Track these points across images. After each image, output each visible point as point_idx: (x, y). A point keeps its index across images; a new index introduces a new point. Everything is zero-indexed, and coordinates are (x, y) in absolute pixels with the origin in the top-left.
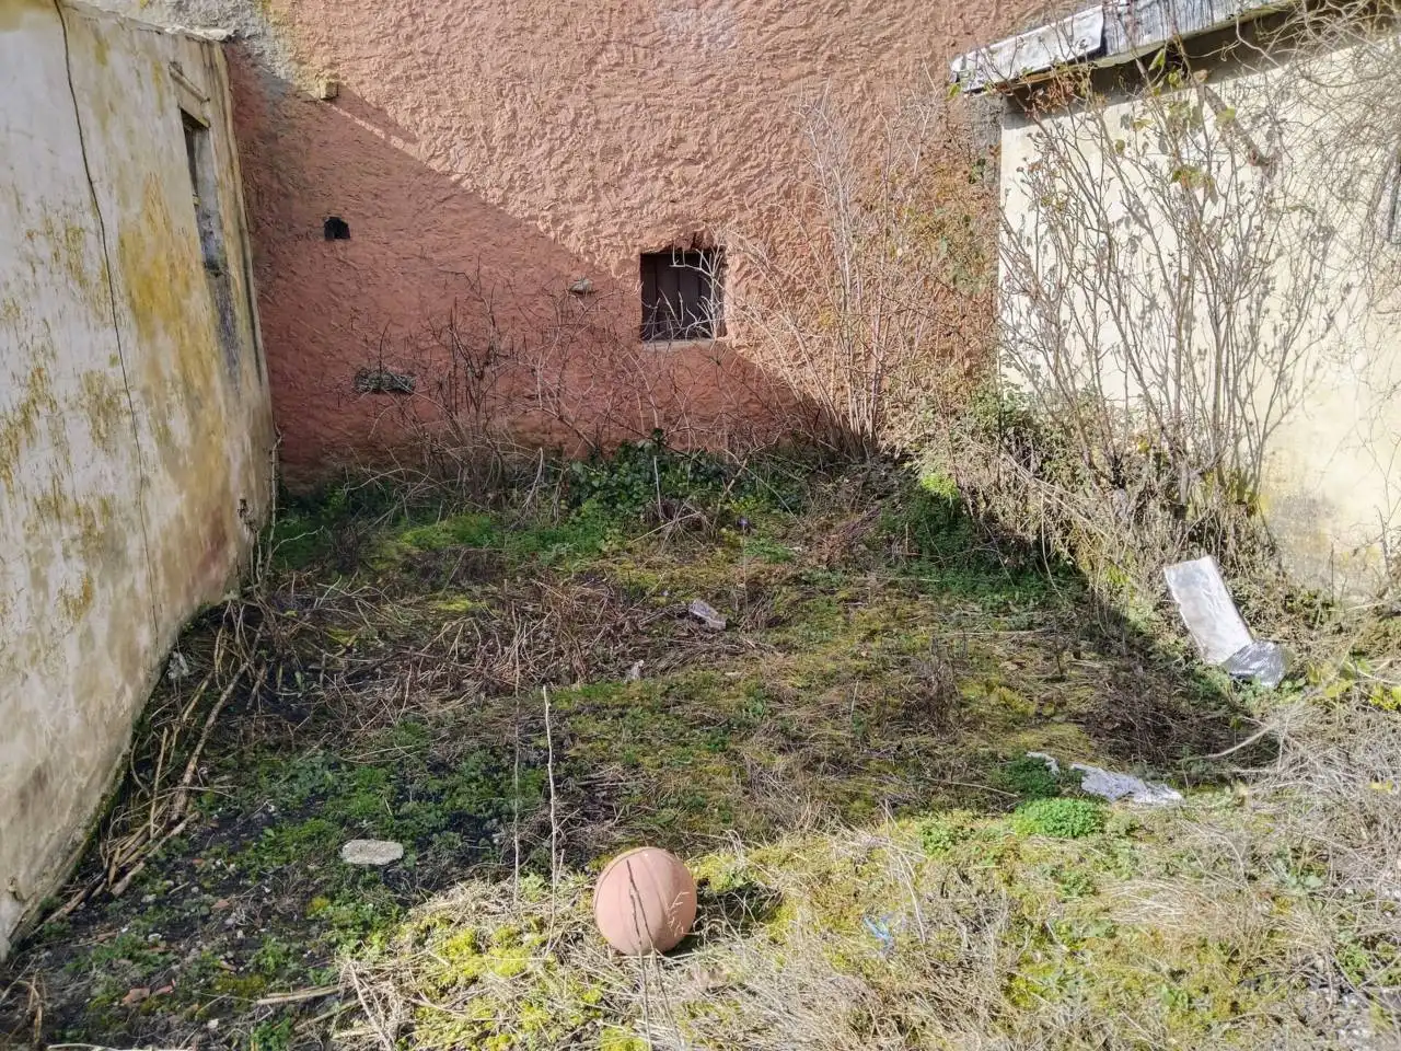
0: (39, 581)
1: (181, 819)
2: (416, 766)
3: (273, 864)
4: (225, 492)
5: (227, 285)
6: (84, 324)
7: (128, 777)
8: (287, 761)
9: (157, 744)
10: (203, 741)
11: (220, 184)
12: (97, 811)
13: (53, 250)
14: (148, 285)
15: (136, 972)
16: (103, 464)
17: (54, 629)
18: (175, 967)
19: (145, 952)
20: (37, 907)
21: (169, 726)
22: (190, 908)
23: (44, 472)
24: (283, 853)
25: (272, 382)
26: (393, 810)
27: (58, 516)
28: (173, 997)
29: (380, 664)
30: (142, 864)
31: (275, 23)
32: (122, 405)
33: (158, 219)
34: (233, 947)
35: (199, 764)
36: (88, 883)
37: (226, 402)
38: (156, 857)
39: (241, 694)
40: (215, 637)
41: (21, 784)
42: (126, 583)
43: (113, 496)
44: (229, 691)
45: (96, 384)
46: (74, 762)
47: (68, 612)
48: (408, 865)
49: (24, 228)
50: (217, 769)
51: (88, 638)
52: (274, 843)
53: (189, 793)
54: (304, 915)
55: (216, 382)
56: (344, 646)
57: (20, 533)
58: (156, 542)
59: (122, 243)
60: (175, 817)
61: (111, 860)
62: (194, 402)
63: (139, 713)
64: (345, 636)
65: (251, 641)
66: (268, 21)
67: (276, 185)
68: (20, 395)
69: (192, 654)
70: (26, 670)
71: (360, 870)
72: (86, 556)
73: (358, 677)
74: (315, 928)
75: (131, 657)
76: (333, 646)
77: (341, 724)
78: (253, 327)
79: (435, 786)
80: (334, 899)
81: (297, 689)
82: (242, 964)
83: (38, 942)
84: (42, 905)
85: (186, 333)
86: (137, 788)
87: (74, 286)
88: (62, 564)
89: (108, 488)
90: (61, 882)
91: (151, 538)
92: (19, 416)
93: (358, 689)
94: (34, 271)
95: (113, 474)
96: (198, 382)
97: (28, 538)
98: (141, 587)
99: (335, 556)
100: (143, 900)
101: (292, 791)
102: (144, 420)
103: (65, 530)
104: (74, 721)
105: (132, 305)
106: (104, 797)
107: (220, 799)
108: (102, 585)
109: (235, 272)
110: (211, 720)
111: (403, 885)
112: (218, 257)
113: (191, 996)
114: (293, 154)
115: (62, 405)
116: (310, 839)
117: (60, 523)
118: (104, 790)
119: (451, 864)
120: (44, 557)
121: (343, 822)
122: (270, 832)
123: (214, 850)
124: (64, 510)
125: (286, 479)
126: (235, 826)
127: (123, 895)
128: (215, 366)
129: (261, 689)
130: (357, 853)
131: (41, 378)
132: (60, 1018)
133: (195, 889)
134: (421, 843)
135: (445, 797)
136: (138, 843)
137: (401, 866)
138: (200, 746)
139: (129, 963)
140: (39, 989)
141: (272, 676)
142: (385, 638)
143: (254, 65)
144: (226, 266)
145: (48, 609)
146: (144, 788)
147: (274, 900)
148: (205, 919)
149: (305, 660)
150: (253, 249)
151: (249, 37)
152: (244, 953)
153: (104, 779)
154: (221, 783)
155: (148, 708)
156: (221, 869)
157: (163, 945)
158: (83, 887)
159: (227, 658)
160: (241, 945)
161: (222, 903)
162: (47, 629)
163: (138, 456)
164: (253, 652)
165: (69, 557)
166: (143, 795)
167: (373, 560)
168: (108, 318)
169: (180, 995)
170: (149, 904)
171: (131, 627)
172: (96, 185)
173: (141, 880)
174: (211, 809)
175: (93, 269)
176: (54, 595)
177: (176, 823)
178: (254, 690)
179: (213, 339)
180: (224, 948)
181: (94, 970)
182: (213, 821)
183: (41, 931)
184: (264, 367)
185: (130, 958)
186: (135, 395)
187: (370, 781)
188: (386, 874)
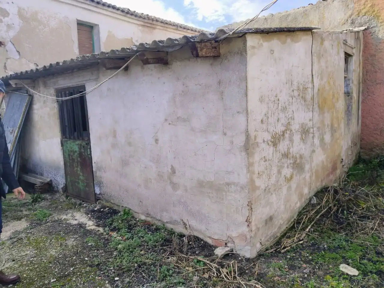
0: (279, 172)
1: (302, 240)
2: (372, 250)
3: (321, 261)
4: (339, 155)
5: (351, 99)
6: (304, 111)
7: (294, 225)
8: (334, 235)
9: (302, 218)
10: (314, 222)
11: (354, 71)
12: (284, 230)
13: (298, 94)
14: (325, 100)
15: (279, 273)
16: (302, 146)
17: (281, 184)
18: (288, 276)
19: (283, 269)
20: (265, 247)
21: (307, 215)
22: (296, 263)
23: (286, 147)
24: (324, 259)
25: (362, 126)
26: (360, 260)
27: (287, 157)
28: (285, 283)
29: (371, 215)
30: (290, 247)
31: (381, 22)
32: (311, 131)
33: (332, 83)
34: (303, 278)
35: (311, 228)
36: (277, 247)
37: (344, 131)
38: (293, 247)
39: (328, 212)
40: (325, 195)
41: (266, 218)
42: (303, 176)
43: (304, 154)
44: (325, 211)
45: (304, 126)
46: (280, 217)
47: (286, 181)
48: (358, 278)
49: (292, 89)
50: (316, 230)
51: (289, 188)
52: (323, 256)
53: (307, 234)
54: (323, 278)
55: (342, 125)
56: (362, 207)
57: (277, 161)
58: (314, 167)
59: (319, 90)
60: (301, 239)
61: (283, 243)
62: (333, 130)
63: (301, 210)
64: (363, 204)
65: (334, 198)
66: (378, 22)
67: (373, 69)
68: (283, 128)
69: (318, 198)
70: (272, 192)
71: (343, 273)
72: (293, 168)
73: (363, 217)
74: (324, 283)
75: (301, 195)
76: (358, 206)
77: (353, 230)
78: (358, 110)
79: (375, 259)
80: (333, 278)
81: (344, 215)
82: (303, 283)
83: (263, 256)
84: (266, 247)
85: (334, 113)
86: (295, 228)
87: (303, 102)
88: (286, 169)
89: (302, 152)
90: (272, 244)
91: (313, 165)
92: (282, 133)
93: (362, 221)
94: (292, 99)
95: (305, 149)
96: (336, 125)
97: (278, 162)
98: (307, 177)
99: (369, 179)
100: (287, 257)
101: (332, 243)
102: (317, 135)
103: (288, 161)
104: (282, 207)
105: (319, 106)
106: (287, 228)
107: (314, 238)
108: (296, 176)
109: (355, 95)
110: (318, 217)
111: (355, 284)
112: (350, 91)
113: (289, 285)
114: (380, 60)
115: (294, 131)
116: (333, 259)
117: (287, 159)
118: (287, 226)
119: (372, 285)
120: (282, 167)
121: (343, 257)
122: (323, 252)
123: (308, 251)
124: (289, 157)
125: (362, 154)
126: (315, 247)
127: (283, 253)
128: (343, 121)
129: (334, 212)
130: (344, 268)
131: (289, 125)
132: (261, 275)
133: (300, 259)
134: (365, 274)
135: (378, 263)
136: (291, 242)
137: (356, 278)
138: (313, 223)
139: (278, 270)
140: (258, 267)
141: (338, 210)
142: (376, 208)
143: (372, 35)
144: (352, 93)
145: (280, 179)
146: (296, 229)
147: (318, 271)
148: (299, 268)
149: (348, 208)
150: (363, 88)
151: (372, 28)
152: (305, 281)
153: (287, 224)
154: (315, 234)
155: (304, 209)
156: (307, 257)
157: (288, 269)
158: (276, 247)
159: (327, 201)
160: (305, 278)
161: (304, 265)
162: (279, 184)
163: (313, 144)
164: (334, 202)
165: (288, 168)
166: (296, 230)
167: (381, 183)
168: (311, 109)
169: (286, 283)
170: (288, 258)
171: (303, 187)
172: (314, 76)
173: (288, 251)
174: (311, 240)
175: (309, 97)
176: (283, 176)
177: (301, 241)
178: (332, 212)
179: (343, 113)
180: (301, 277)
181: (271, 268)
182: (310, 243)
183: (264, 254)
184: (360, 121)
185: (279, 269)
186: (315, 129)
187: (355, 249)
188: (351, 278)
